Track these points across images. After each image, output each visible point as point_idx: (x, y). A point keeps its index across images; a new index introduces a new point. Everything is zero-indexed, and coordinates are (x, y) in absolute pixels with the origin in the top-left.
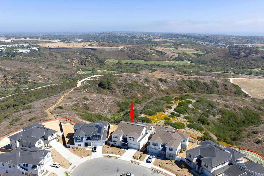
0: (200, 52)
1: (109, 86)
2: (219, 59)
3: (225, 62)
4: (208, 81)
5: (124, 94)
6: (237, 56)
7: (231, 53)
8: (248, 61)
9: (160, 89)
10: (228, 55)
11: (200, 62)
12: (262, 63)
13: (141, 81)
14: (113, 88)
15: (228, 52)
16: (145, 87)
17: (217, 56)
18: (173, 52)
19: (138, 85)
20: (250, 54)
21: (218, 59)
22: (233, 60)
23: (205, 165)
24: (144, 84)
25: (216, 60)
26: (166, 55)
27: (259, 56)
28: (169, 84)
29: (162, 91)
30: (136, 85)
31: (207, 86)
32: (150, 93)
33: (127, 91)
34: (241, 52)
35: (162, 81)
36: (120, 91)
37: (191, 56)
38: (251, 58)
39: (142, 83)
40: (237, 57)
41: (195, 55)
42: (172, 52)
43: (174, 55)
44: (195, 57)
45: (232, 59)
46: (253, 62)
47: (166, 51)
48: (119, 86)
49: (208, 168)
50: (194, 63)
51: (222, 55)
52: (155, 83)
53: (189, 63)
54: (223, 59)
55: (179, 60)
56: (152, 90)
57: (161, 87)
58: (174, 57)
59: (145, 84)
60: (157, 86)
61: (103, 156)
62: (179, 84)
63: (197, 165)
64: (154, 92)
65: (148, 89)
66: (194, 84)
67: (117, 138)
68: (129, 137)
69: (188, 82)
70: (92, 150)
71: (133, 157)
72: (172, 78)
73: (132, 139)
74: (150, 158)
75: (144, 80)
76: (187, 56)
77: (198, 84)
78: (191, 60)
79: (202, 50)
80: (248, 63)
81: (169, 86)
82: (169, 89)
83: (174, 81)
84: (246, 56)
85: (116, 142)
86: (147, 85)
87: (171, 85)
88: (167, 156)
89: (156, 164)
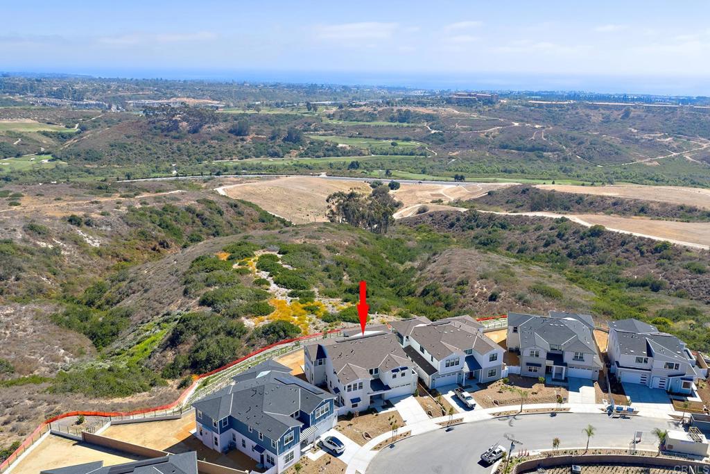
0: (61, 128)
2: (132, 144)
3: (147, 149)
4: (193, 202)
6: (172, 131)
7: (154, 125)
8: (204, 143)
9: (90, 250)
10: (151, 130)
11: (79, 155)
12: (235, 144)
13: (20, 236)
15: (146, 121)
16: (44, 251)
17: (123, 136)
19: (19, 249)
20: (202, 126)
21: (129, 143)
22: (166, 143)
24: (35, 245)
25: (123, 147)
27: (221, 128)
28: (104, 228)
29: (99, 253)
31: (198, 215)
32: (74, 267)
34: (180, 121)
35: (79, 225)
37: (38, 142)
38: (207, 134)
39: (24, 240)
40: (173, 133)
41: (51, 137)
44: (51, 141)
45: (165, 140)
46: (214, 143)
49: (584, 361)
50: (61, 159)
51: (132, 132)
52: (63, 233)
53: (46, 161)
54: (140, 143)
55: (6, 158)
56: (68, 256)
57: (89, 242)
59: (38, 243)
60: (76, 242)
61: (372, 450)
62: (130, 222)
63: (555, 366)
64: (79, 261)
65: (58, 258)
66: (167, 217)
67: (361, 387)
68: (393, 371)
69: (148, 214)
70: (328, 453)
71: (430, 414)
72: (100, 208)
73: (399, 374)
74: (469, 398)
75: (25, 231)
76: (26, 142)
77: (175, 214)
78: (48, 153)
79: (61, 120)
80: (204, 148)
81: (108, 234)
82: (115, 244)
83: (113, 218)
84: (195, 131)
85: (358, 400)
86: (44, 244)
87: (109, 229)
88: (483, 376)
89: (486, 404)
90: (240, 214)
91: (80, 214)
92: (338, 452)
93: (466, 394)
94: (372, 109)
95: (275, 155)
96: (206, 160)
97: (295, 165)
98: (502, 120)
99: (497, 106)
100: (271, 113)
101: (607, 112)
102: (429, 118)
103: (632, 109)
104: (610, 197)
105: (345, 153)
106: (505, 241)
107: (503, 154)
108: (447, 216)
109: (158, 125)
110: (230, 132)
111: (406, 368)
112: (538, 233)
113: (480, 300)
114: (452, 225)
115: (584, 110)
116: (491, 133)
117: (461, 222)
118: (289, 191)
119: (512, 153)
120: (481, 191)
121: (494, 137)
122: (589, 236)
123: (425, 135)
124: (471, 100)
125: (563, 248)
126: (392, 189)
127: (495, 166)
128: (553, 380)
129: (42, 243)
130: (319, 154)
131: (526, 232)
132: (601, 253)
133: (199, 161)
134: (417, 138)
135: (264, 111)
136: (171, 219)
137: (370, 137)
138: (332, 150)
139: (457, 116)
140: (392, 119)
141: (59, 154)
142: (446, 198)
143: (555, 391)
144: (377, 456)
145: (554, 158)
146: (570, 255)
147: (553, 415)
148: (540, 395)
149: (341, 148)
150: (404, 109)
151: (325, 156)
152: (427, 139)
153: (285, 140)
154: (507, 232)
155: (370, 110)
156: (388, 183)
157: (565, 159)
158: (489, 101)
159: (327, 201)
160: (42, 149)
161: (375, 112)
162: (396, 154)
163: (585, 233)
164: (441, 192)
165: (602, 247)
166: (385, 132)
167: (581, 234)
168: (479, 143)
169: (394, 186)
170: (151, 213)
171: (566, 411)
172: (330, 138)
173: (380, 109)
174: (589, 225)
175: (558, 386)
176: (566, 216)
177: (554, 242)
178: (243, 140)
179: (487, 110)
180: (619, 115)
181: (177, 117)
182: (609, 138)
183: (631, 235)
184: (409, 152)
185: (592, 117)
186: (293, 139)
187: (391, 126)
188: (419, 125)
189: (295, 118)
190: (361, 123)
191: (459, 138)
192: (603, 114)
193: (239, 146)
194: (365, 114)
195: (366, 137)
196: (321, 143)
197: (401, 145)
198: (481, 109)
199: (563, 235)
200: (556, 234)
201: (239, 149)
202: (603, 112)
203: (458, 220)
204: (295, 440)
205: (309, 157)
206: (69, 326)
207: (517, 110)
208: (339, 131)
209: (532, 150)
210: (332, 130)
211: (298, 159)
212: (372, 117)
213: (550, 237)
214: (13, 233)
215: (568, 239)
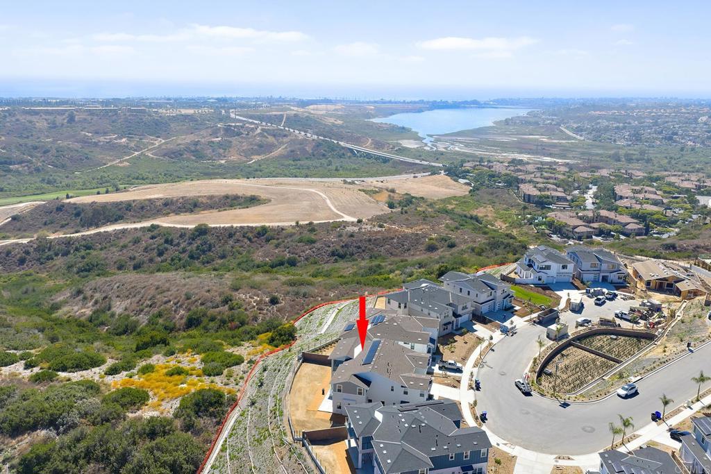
49: (467, 308)
63: (456, 320)
71: (454, 387)
101: (51, 118)
103: (75, 112)
104: (157, 199)
106: (107, 261)
108: (9, 252)
112: (141, 245)
114: (22, 261)
115: (24, 117)
122: (198, 236)
125: (181, 253)
128: (456, 331)
132: (218, 248)
143: (470, 336)
146: (192, 257)
157: (38, 170)
163: (192, 235)
165: (215, 242)
167: (189, 236)
174: (192, 226)
177: (166, 249)
180: (64, 119)
182: (66, 143)
183: (232, 227)
185: (37, 124)
192: (46, 119)
199: (172, 241)
200: (162, 241)
202: (47, 117)
203: (27, 253)
213: (158, 245)
215: (179, 244)
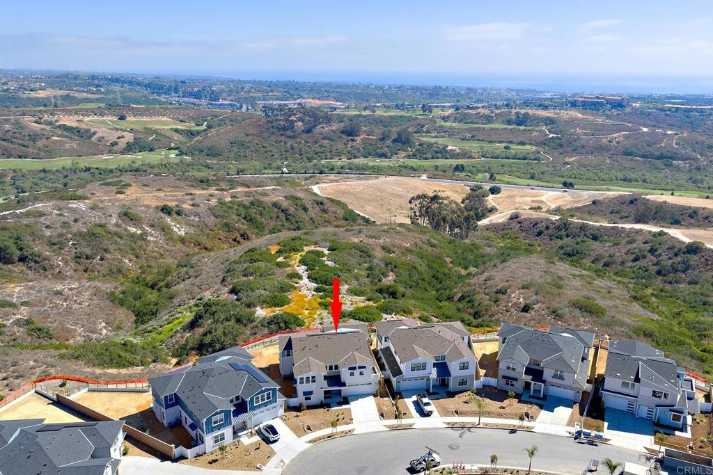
0: (191, 126)
1: (21, 249)
2: (250, 142)
3: (263, 147)
4: (281, 198)
5: (81, 268)
6: (287, 130)
7: (272, 124)
8: (316, 142)
9: (175, 237)
10: (268, 129)
11: (202, 151)
12: (345, 144)
13: (114, 221)
14: (39, 256)
15: (265, 120)
16: (132, 236)
17: (243, 134)
18: (117, 130)
19: (110, 233)
20: (315, 126)
21: (247, 141)
22: (281, 141)
23: (555, 376)
24: (126, 230)
25: (242, 144)
26: (95, 137)
27: (334, 128)
28: (192, 218)
29: (182, 240)
30: (105, 234)
31: (283, 211)
32: (157, 252)
33: (87, 258)
34: (296, 121)
35: (169, 214)
36: (66, 263)
37: (169, 138)
38: (320, 134)
39: (117, 225)
40: (289, 133)
41: (181, 134)
42: (111, 129)
43: (123, 137)
44: (182, 138)
45: (280, 139)
46: (325, 142)
47: (91, 125)
48: (56, 244)
49: (564, 379)
50: (186, 154)
51: (252, 131)
52: (153, 220)
53: (173, 156)
54: (257, 141)
55: (140, 152)
56: (154, 242)
57: (176, 230)
58: (122, 144)
59: (129, 228)
60: (163, 230)
61: (307, 442)
62: (216, 214)
63: (533, 383)
64: (162, 247)
65: (144, 242)
66: (253, 211)
67: (314, 381)
68: (350, 369)
69: (236, 207)
70: (263, 439)
71: (382, 415)
72: (192, 200)
73: (357, 372)
74: (428, 404)
75: (120, 217)
76: (159, 138)
77: (260, 209)
78: (177, 149)
79: (193, 118)
80: (316, 148)
81: (195, 224)
82: (199, 233)
83: (202, 209)
84: (309, 131)
85: (311, 393)
86: (134, 229)
87: (197, 219)
88: (453, 385)
89: (445, 412)
90: (325, 211)
91: (172, 204)
92: (272, 440)
93: (426, 400)
94: (489, 112)
95: (383, 156)
96: (316, 159)
97: (400, 166)
98: (630, 125)
99: (628, 110)
100: (386, 114)
102: (549, 121)
105: (454, 155)
106: (592, 253)
107: (626, 162)
108: (536, 224)
109: (275, 124)
110: (342, 132)
111: (364, 367)
112: (629, 247)
113: (513, 310)
114: (540, 234)
116: (616, 138)
117: (550, 232)
118: (382, 191)
119: (636, 161)
120: (585, 200)
121: (618, 143)
122: (684, 253)
123: (541, 139)
124: (598, 103)
125: (653, 265)
126: (492, 193)
127: (614, 173)
128: (531, 397)
129: (132, 228)
130: (426, 156)
131: (616, 244)
132: (696, 272)
133: (309, 159)
134: (534, 143)
135: (379, 113)
136: (256, 213)
137: (483, 140)
138: (441, 152)
139: (579, 120)
140: (509, 122)
141: (184, 149)
142: (546, 205)
143: (525, 408)
144: (309, 449)
145: (685, 167)
146: (659, 273)
147: (513, 431)
148: (507, 410)
149: (451, 150)
150: (523, 111)
151: (433, 158)
152: (544, 143)
153: (395, 141)
154: (597, 243)
155: (487, 112)
156: (489, 188)
157: (698, 169)
158: (619, 105)
159: (410, 202)
160: (173, 145)
161: (493, 115)
162: (508, 158)
163: (680, 250)
164: (543, 199)
165: (698, 265)
166: (500, 135)
167: (676, 250)
168: (600, 149)
169: (494, 191)
170: (238, 206)
171: (529, 430)
172: (441, 141)
173: (497, 112)
174: (687, 240)
175: (531, 403)
176: (666, 230)
177: (644, 257)
178: (353, 140)
179: (615, 114)
181: (293, 118)
184: (522, 157)
186: (402, 140)
187: (507, 129)
188: (537, 129)
189: (409, 119)
190: (475, 126)
191: (578, 144)
193: (349, 146)
194: (481, 116)
195: (479, 140)
196: (430, 145)
197: (515, 148)
198: (608, 112)
199: (656, 250)
200: (649, 248)
201: (349, 149)
203: (547, 228)
204: (226, 422)
205: (416, 158)
206: (122, 303)
207: (649, 114)
208: (451, 133)
209: (660, 157)
210: (445, 132)
211: (405, 160)
212: (488, 119)
213: (640, 251)
214: (108, 218)
215: (660, 255)
